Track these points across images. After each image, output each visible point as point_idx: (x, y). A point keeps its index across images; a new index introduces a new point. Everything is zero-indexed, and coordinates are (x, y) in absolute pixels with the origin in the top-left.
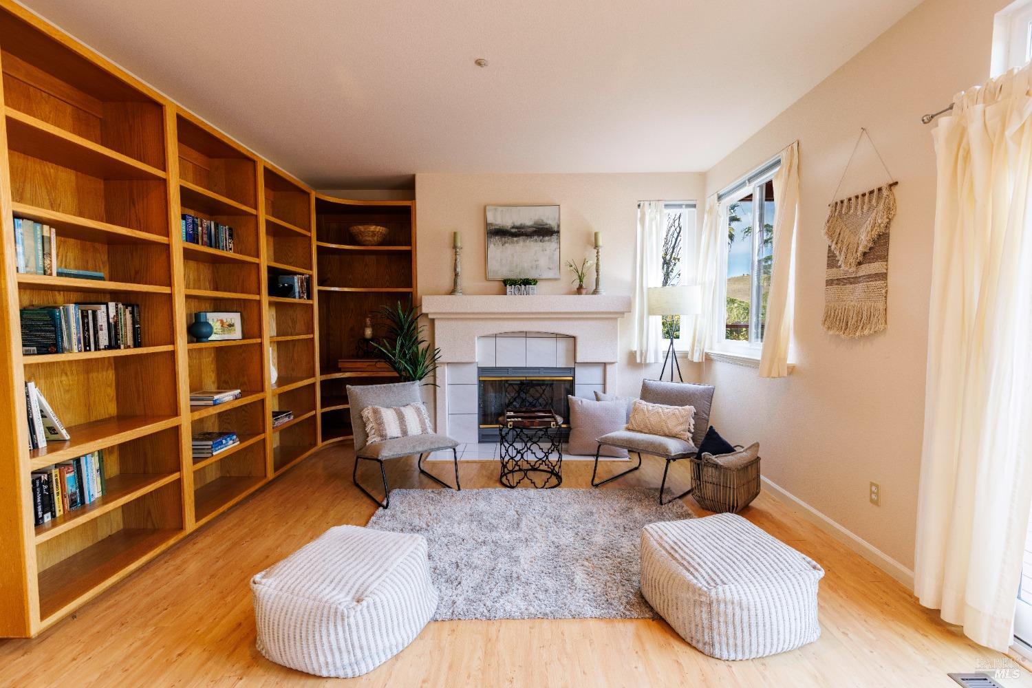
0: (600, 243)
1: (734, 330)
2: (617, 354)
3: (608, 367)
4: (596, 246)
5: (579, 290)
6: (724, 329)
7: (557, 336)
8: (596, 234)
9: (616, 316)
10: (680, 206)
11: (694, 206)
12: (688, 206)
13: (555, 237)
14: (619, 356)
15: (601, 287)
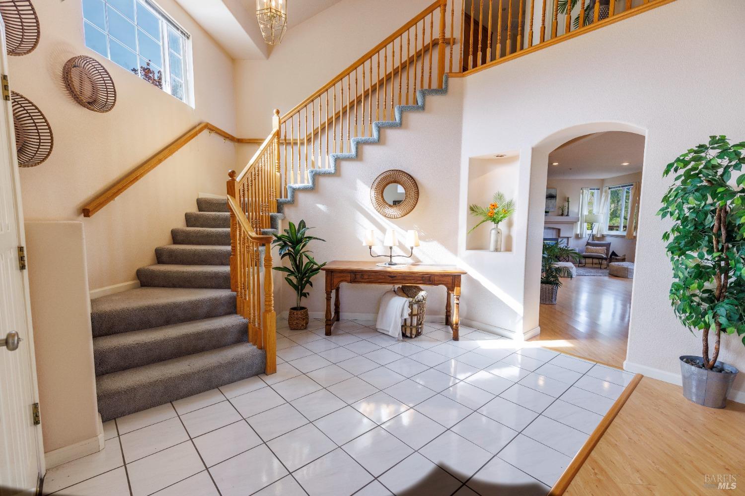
0: (570, 200)
1: (611, 228)
2: (572, 235)
3: (570, 239)
4: (568, 201)
5: (562, 215)
6: (608, 228)
7: (553, 228)
8: (568, 198)
9: (573, 223)
10: (594, 189)
11: (599, 189)
12: (597, 189)
13: (555, 199)
14: (573, 235)
15: (569, 214)
